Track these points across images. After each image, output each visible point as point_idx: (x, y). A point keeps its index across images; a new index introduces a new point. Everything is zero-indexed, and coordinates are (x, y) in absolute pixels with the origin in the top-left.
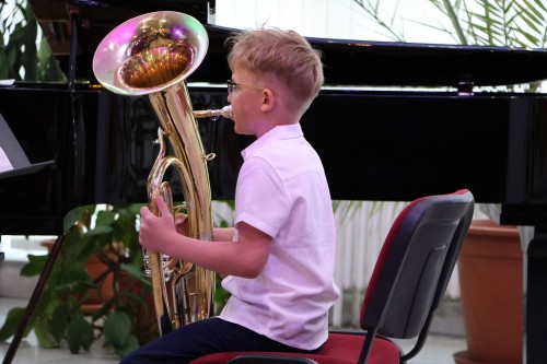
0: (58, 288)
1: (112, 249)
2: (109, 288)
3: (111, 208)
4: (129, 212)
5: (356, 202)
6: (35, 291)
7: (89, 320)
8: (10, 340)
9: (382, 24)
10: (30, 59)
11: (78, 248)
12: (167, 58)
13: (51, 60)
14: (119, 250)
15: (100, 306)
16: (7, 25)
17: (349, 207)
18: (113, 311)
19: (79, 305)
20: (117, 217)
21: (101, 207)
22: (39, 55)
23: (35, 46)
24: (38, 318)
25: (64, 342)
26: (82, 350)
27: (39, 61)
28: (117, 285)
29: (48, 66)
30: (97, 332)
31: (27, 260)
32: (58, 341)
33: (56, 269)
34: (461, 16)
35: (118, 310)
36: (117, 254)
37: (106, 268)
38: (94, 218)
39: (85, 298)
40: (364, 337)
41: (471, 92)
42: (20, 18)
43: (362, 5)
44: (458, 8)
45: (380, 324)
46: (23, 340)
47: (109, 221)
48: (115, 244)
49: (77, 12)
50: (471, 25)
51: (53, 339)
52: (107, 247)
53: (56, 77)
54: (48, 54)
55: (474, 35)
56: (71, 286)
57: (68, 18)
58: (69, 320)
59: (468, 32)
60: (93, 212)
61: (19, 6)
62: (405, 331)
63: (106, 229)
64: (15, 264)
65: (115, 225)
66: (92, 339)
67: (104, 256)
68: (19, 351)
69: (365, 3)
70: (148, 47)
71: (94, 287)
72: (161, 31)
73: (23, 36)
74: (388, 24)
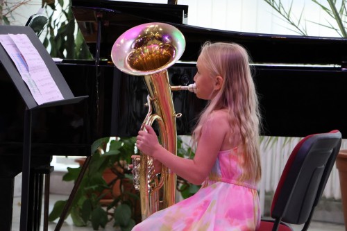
0: (86, 189)
1: (119, 164)
2: (117, 189)
3: (119, 139)
4: (130, 141)
5: (274, 137)
6: (73, 191)
7: (105, 209)
8: (57, 221)
9: (293, 24)
10: (70, 45)
11: (98, 164)
12: (158, 52)
13: (83, 45)
14: (124, 165)
15: (112, 200)
16: (56, 24)
17: (270, 140)
18: (119, 203)
19: (99, 200)
20: (123, 144)
21: (113, 139)
22: (76, 42)
23: (73, 36)
24: (73, 208)
25: (89, 223)
26: (100, 228)
27: (75, 46)
28: (122, 187)
29: (81, 49)
30: (109, 217)
31: (67, 170)
32: (85, 221)
33: (85, 177)
35: (123, 203)
36: (123, 168)
37: (115, 176)
38: (108, 145)
39: (103, 195)
40: (273, 223)
42: (64, 19)
43: (280, 12)
45: (284, 215)
46: (65, 221)
47: (118, 147)
48: (121, 162)
49: (101, 16)
51: (82, 221)
52: (117, 163)
53: (86, 56)
54: (82, 42)
56: (94, 187)
57: (95, 20)
58: (92, 208)
61: (64, 11)
62: (298, 220)
63: (116, 152)
64: (59, 173)
65: (121, 149)
66: (107, 221)
67: (115, 169)
69: (282, 10)
70: (146, 44)
71: (108, 189)
72: (157, 35)
73: (67, 30)
74: (296, 24)
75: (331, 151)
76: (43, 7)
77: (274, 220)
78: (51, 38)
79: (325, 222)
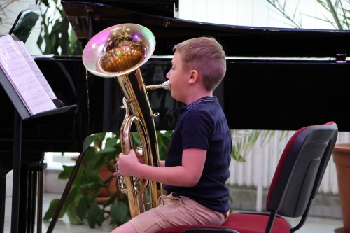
0: (81, 186)
1: (115, 162)
2: (113, 187)
3: (115, 136)
5: (271, 131)
7: (101, 207)
9: (288, 18)
10: (64, 42)
11: (94, 162)
12: (129, 53)
13: (77, 42)
15: (108, 199)
16: (50, 21)
17: (267, 135)
18: (116, 201)
19: (95, 197)
20: (118, 141)
21: (109, 135)
22: (70, 39)
23: (67, 34)
24: (69, 206)
25: (86, 221)
26: (97, 226)
27: (70, 43)
29: (76, 46)
30: (106, 215)
31: (62, 169)
32: (82, 219)
33: (80, 174)
34: (339, 12)
35: (119, 200)
37: (111, 174)
38: (104, 142)
39: (99, 193)
40: (269, 217)
41: (344, 60)
42: (58, 16)
43: (274, 6)
44: (337, 7)
45: (280, 208)
46: (59, 219)
47: (114, 144)
49: (92, 11)
50: (345, 18)
51: (79, 219)
52: (113, 161)
54: (76, 39)
55: (347, 24)
56: (89, 185)
57: (86, 15)
58: (89, 207)
59: (344, 22)
60: (103, 138)
61: (58, 8)
62: (295, 212)
63: (112, 149)
64: (55, 171)
65: (117, 146)
66: (103, 219)
67: (111, 167)
68: (56, 226)
69: (276, 4)
70: (117, 46)
71: (105, 186)
72: (126, 36)
73: (61, 27)
74: (291, 17)
75: (327, 143)
76: (36, 3)
77: (270, 213)
78: (45, 36)
79: (323, 217)
